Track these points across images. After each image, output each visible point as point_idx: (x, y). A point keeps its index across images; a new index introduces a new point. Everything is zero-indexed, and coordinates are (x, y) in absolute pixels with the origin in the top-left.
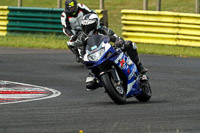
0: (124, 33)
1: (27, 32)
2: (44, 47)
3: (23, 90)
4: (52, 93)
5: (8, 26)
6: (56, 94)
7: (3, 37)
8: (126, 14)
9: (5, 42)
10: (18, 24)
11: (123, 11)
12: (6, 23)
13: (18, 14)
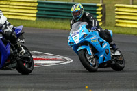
0: (117, 20)
1: (50, 18)
2: (62, 29)
3: (46, 57)
4: (67, 60)
5: (37, 14)
6: (69, 61)
7: (34, 21)
8: (118, 7)
9: (35, 24)
10: (44, 12)
11: (116, 5)
12: (36, 12)
13: (45, 5)
